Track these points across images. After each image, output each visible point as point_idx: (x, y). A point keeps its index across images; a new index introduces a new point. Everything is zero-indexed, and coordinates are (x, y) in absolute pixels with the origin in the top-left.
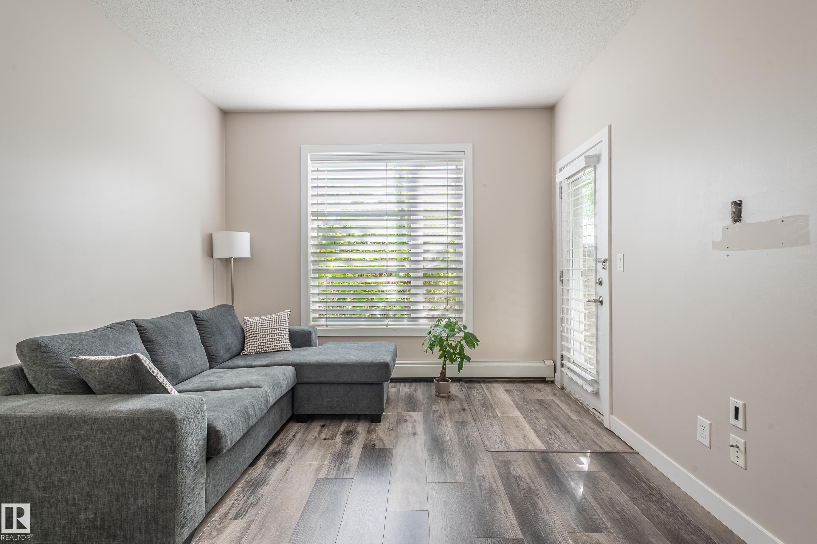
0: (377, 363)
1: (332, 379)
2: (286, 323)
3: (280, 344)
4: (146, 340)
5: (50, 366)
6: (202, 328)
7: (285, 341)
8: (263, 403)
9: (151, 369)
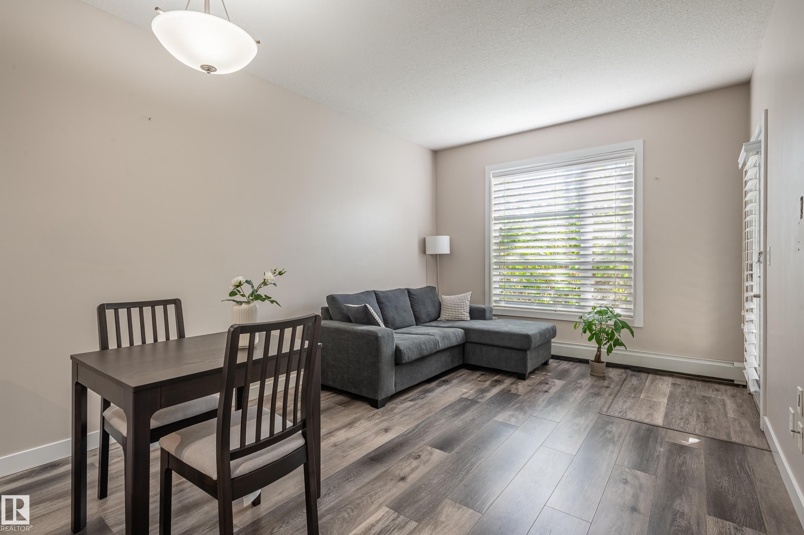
0: (521, 334)
1: (489, 342)
2: (468, 301)
3: (462, 316)
4: (379, 302)
5: (337, 308)
6: (413, 299)
7: (465, 314)
8: (433, 345)
9: (372, 313)
